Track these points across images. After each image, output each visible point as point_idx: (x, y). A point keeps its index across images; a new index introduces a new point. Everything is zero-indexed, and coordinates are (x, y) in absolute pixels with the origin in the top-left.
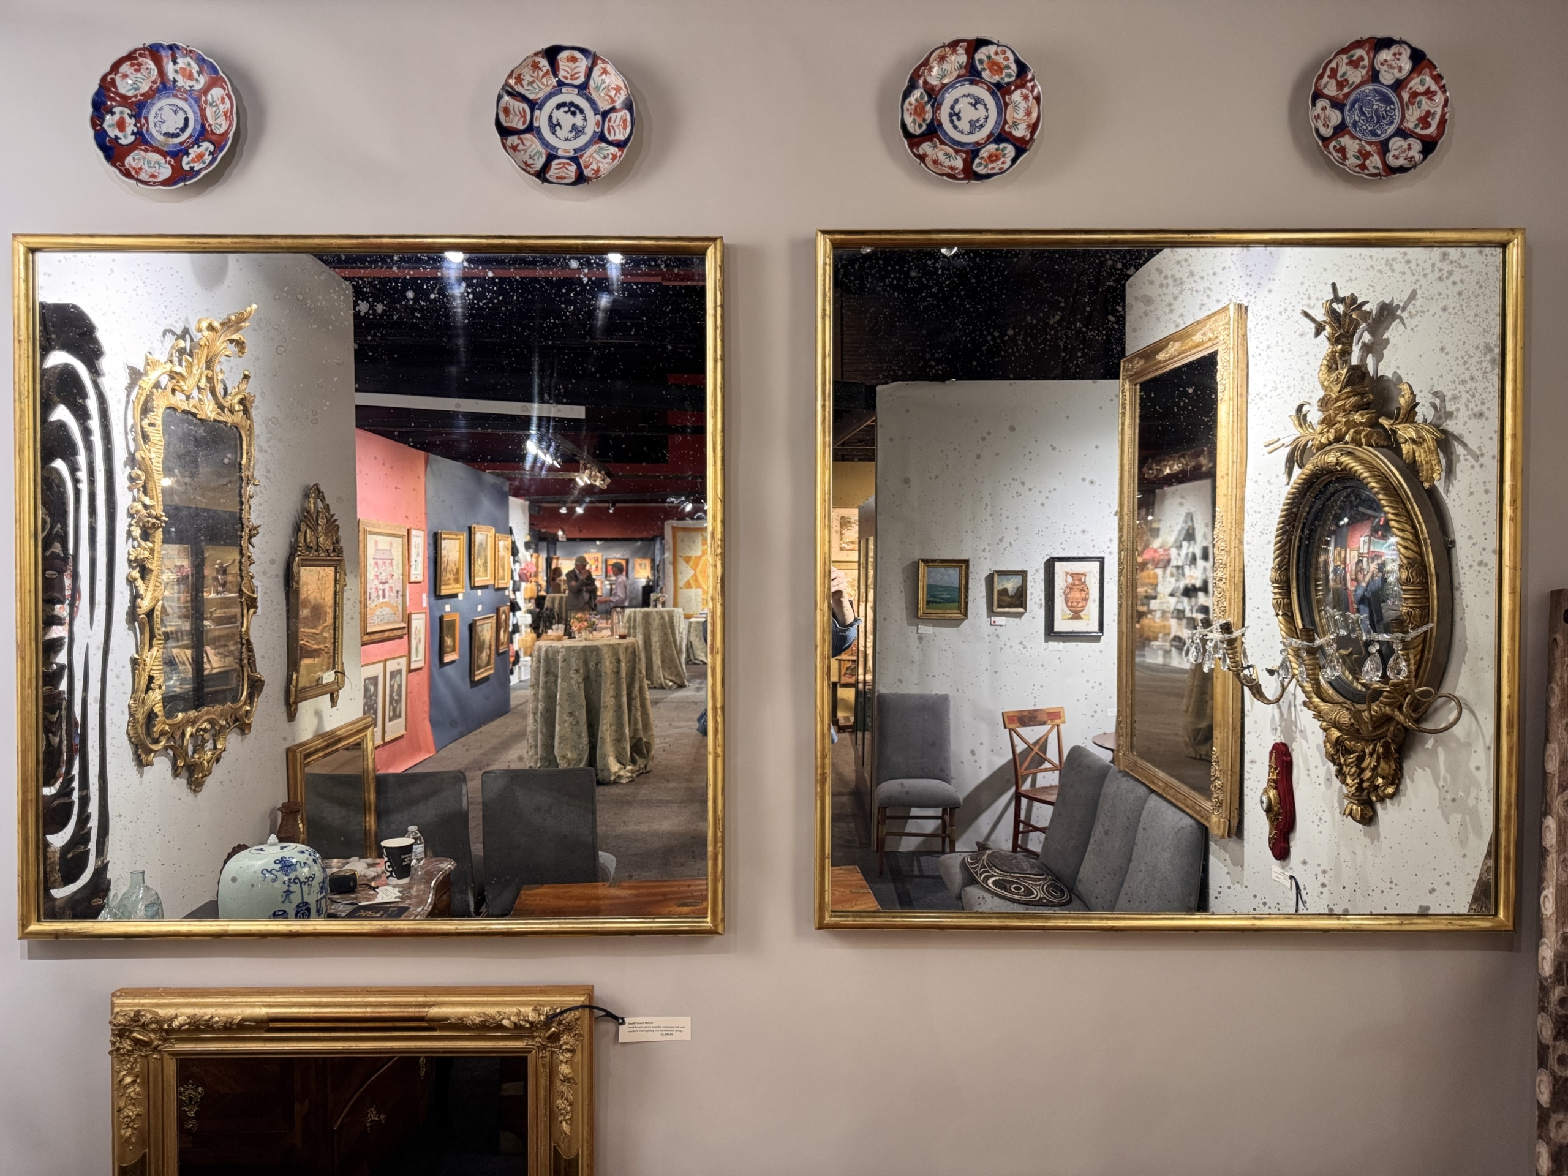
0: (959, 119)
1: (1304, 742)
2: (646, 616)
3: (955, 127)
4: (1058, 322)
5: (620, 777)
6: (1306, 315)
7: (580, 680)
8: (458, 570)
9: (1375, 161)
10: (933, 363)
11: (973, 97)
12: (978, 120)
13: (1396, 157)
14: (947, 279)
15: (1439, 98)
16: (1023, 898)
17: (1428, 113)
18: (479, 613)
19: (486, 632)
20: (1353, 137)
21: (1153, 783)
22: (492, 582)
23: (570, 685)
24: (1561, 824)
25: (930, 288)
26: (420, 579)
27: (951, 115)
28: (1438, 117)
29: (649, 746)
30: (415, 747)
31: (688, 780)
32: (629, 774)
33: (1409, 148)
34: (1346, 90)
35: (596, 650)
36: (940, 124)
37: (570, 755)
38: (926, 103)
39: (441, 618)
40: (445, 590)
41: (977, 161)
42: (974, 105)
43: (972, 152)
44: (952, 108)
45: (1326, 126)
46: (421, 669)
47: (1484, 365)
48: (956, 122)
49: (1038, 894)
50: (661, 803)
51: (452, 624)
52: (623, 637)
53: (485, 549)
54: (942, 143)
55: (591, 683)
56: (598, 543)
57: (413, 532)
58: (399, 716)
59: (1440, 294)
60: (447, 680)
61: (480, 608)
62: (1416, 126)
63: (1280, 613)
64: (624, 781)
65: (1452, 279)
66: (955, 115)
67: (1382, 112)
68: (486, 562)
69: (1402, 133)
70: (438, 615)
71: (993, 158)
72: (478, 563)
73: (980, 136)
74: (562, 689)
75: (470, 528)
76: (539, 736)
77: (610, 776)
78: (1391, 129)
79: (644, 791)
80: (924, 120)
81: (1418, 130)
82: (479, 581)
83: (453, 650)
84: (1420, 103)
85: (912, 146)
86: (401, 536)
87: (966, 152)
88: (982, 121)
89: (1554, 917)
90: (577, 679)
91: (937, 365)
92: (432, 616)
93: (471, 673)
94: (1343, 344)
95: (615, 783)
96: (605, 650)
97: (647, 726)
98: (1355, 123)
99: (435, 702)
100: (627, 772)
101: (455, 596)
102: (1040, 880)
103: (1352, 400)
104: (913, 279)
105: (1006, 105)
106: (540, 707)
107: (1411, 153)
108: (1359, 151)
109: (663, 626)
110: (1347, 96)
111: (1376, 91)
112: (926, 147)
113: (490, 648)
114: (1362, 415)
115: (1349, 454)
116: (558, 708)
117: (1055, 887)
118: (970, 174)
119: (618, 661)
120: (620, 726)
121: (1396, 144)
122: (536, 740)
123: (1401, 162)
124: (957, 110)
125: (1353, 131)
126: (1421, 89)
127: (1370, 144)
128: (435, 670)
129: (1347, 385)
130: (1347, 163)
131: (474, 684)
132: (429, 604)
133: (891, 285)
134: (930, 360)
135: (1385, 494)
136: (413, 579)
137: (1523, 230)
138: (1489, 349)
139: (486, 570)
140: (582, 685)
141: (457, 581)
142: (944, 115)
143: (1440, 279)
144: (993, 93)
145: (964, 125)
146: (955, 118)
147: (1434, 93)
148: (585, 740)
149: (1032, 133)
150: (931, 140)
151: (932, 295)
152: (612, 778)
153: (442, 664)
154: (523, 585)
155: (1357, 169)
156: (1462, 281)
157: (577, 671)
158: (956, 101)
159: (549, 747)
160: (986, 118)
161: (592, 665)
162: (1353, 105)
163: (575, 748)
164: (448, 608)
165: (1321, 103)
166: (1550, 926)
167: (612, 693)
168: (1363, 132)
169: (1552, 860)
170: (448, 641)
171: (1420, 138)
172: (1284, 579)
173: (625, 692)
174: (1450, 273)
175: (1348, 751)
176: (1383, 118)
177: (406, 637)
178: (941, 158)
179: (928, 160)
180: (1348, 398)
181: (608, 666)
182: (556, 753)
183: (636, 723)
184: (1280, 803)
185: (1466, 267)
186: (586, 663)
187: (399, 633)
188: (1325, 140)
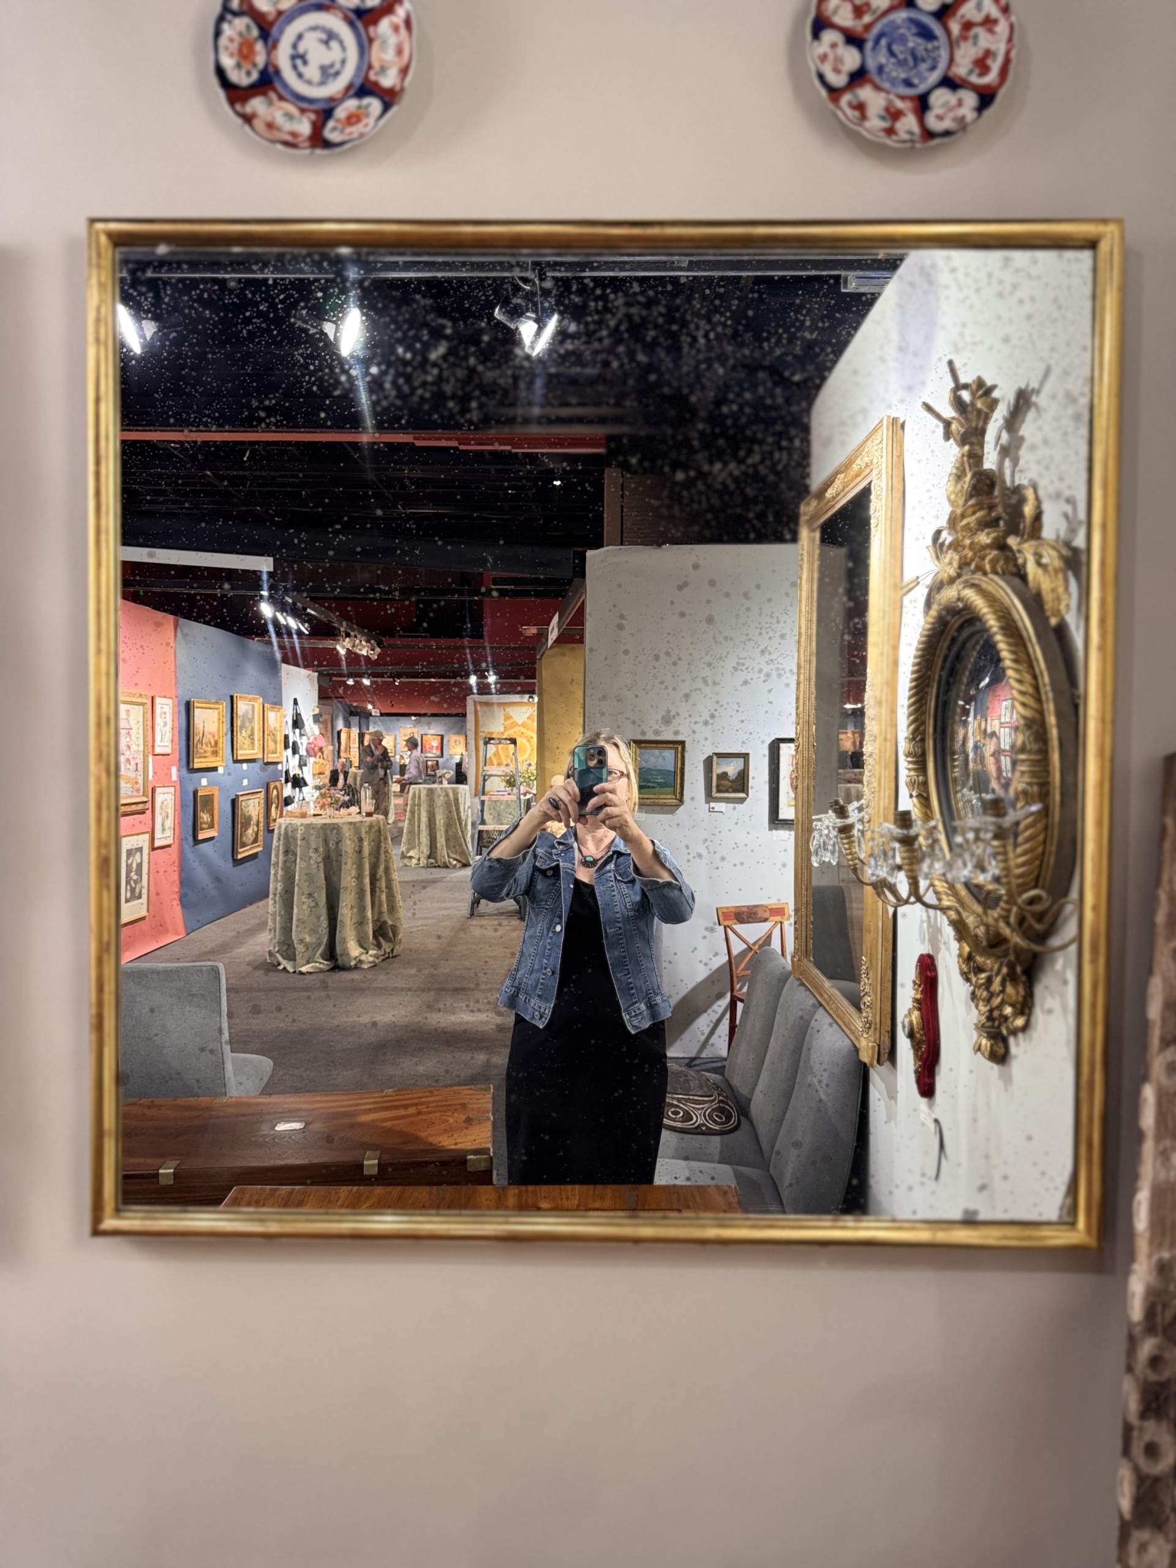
0: (305, 63)
1: (947, 953)
2: (431, 792)
3: (300, 75)
4: (444, 357)
5: (361, 962)
6: (928, 408)
7: (320, 859)
8: (216, 743)
9: (909, 123)
10: (262, 414)
11: (324, 29)
12: (332, 66)
13: (940, 118)
14: (282, 291)
15: (1002, 28)
16: (679, 1125)
17: (988, 53)
18: (244, 789)
19: (253, 807)
20: (878, 88)
21: (821, 995)
22: (260, 756)
23: (309, 865)
24: (1162, 1096)
25: (256, 304)
26: (168, 750)
27: (293, 58)
28: (1000, 60)
29: (394, 928)
30: (161, 928)
31: (435, 967)
32: (371, 959)
33: (960, 103)
34: (867, 19)
35: (336, 828)
36: (277, 71)
37: (308, 939)
38: (256, 40)
39: (195, 793)
40: (198, 763)
41: (331, 124)
42: (326, 43)
43: (325, 112)
44: (295, 46)
45: (836, 70)
46: (169, 846)
47: (1064, 422)
48: (302, 68)
49: (698, 1119)
50: (397, 990)
51: (208, 800)
52: (369, 815)
53: (252, 720)
54: (281, 98)
55: (331, 864)
56: (413, 718)
57: (158, 701)
58: (140, 897)
59: (999, 318)
60: (204, 860)
61: (245, 782)
62: (971, 72)
63: (914, 794)
64: (365, 966)
65: (1020, 294)
66: (299, 58)
67: (921, 51)
68: (252, 734)
69: (950, 83)
70: (191, 789)
71: (353, 119)
72: (242, 737)
73: (335, 87)
74: (301, 868)
75: (232, 697)
76: (278, 918)
77: (350, 961)
78: (934, 77)
79: (382, 979)
80: (255, 65)
81: (975, 79)
82: (242, 754)
83: (211, 826)
84: (976, 37)
85: (232, 101)
86: (143, 704)
87: (316, 112)
88: (338, 66)
89: (1147, 1235)
90: (316, 858)
91: (269, 416)
92: (183, 792)
93: (234, 851)
94: (971, 444)
95: (356, 968)
96: (345, 828)
97: (392, 909)
98: (881, 69)
99: (186, 882)
100: (370, 957)
101: (215, 769)
102: (704, 1102)
103: (979, 514)
104: (231, 291)
105: (371, 41)
106: (279, 888)
107: (961, 112)
108: (887, 110)
109: (448, 803)
110: (868, 27)
111: (912, 21)
112: (256, 104)
113: (258, 825)
114: (988, 534)
115: (973, 586)
116: (296, 889)
117: (721, 1110)
118: (318, 140)
119: (361, 840)
120: (362, 909)
121: (941, 98)
122: (275, 923)
123: (947, 124)
124: (301, 48)
125: (877, 79)
126: (978, 17)
127: (902, 98)
128: (188, 848)
129: (971, 496)
130: (867, 124)
131: (237, 862)
132: (179, 776)
133: (200, 300)
134: (258, 408)
135: (1005, 635)
136: (158, 751)
137: (1119, 221)
138: (1071, 399)
139: (253, 743)
140: (322, 865)
141: (215, 753)
142: (283, 57)
143: (1000, 295)
144: (351, 24)
145: (312, 72)
146: (299, 62)
147: (995, 22)
148: (324, 922)
149: (403, 79)
150: (264, 94)
151: (260, 314)
152: (353, 963)
153: (196, 841)
154: (312, 759)
155: (882, 134)
156: (1032, 299)
157: (316, 850)
158: (300, 37)
159: (287, 930)
160: (343, 62)
161: (332, 846)
162: (877, 41)
163: (313, 931)
164: (204, 782)
165: (829, 36)
166: (1142, 1246)
167: (354, 873)
168: (893, 81)
169: (1149, 1148)
170: (205, 817)
171: (976, 88)
172: (919, 751)
173: (367, 872)
174: (1015, 287)
175: (979, 970)
176: (923, 60)
177: (149, 812)
178: (279, 119)
179: (257, 123)
180: (974, 513)
181: (348, 846)
182: (294, 937)
183: (380, 906)
184: (923, 1029)
185: (1039, 278)
186: (326, 842)
187: (140, 807)
188: (834, 93)
